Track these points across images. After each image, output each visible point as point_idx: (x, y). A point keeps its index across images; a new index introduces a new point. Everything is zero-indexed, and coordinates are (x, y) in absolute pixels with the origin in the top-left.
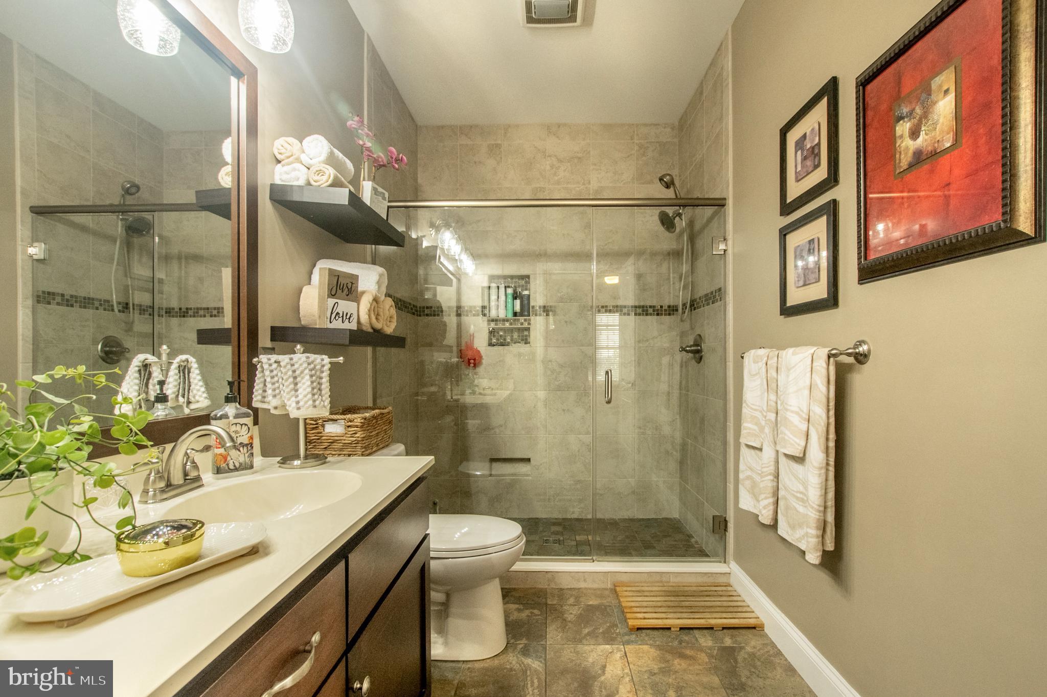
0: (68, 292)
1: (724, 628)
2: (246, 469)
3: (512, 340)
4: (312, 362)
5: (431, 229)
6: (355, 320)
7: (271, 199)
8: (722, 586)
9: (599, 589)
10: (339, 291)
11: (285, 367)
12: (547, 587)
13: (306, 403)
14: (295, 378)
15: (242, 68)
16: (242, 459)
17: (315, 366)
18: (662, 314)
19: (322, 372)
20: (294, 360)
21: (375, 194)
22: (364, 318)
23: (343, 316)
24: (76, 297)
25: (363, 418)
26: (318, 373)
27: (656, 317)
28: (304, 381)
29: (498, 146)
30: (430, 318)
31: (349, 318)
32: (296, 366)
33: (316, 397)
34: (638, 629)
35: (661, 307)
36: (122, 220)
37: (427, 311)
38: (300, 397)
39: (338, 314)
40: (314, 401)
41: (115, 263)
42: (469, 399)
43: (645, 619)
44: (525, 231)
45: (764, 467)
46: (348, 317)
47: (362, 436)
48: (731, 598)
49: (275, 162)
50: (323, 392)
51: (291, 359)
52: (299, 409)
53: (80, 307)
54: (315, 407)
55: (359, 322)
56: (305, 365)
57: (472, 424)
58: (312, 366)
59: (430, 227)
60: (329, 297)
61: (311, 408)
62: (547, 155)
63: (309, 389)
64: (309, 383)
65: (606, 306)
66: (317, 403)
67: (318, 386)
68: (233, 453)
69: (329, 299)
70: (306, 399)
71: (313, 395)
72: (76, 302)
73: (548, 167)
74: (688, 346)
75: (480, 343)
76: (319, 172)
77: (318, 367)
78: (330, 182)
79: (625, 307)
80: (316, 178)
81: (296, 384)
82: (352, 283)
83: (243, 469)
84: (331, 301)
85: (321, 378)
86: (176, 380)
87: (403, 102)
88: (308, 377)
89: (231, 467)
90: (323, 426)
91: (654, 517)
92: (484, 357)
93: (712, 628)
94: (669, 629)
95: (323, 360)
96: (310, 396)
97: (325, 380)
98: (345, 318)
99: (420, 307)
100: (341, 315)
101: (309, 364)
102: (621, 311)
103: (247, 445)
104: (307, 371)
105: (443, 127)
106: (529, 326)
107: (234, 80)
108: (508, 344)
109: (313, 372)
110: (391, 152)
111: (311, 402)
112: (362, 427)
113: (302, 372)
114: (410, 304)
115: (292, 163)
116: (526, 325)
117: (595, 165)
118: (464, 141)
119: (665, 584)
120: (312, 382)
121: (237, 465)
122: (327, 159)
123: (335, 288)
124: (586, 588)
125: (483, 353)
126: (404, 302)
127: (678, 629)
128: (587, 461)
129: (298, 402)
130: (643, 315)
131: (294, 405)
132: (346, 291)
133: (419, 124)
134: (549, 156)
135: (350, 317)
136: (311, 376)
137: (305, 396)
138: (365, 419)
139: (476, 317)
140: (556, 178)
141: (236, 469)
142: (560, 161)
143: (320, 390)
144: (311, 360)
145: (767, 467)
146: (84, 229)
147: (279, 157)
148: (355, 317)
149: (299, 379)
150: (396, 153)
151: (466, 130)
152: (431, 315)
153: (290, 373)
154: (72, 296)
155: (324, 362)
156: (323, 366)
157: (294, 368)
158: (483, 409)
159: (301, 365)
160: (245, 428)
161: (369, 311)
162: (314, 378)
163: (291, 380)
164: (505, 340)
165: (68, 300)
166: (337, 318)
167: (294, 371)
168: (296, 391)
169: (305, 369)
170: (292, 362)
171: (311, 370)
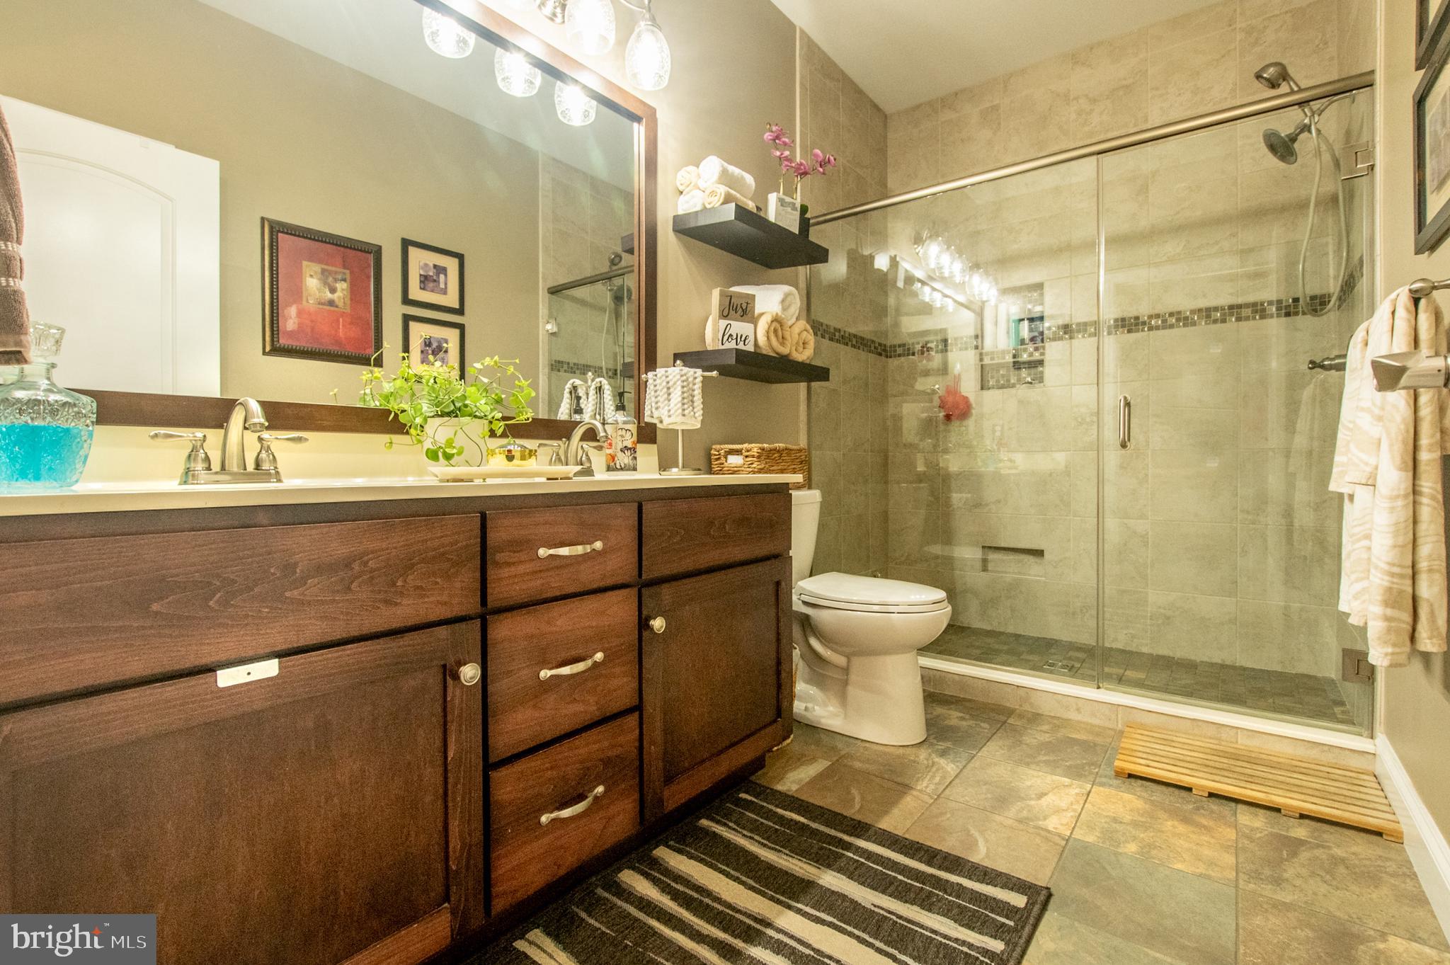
0: (573, 360)
1: (1302, 816)
2: (629, 470)
3: (1019, 380)
4: (685, 375)
5: (916, 246)
6: (752, 342)
7: (675, 230)
8: (1352, 771)
9: (1099, 727)
10: (732, 312)
11: (660, 378)
12: (1017, 707)
13: (676, 411)
14: (669, 388)
15: (639, 113)
16: (626, 461)
17: (687, 379)
18: (1296, 314)
19: (694, 384)
20: (669, 373)
21: (782, 205)
22: (762, 340)
23: (737, 338)
24: (578, 365)
25: (760, 448)
26: (691, 385)
27: (1284, 319)
28: (676, 391)
29: (995, 108)
30: (903, 359)
31: (745, 341)
32: (670, 377)
33: (686, 406)
34: (1130, 776)
35: (1296, 300)
36: (610, 290)
37: (899, 351)
38: (672, 405)
39: (731, 335)
40: (684, 410)
41: (605, 331)
42: (954, 463)
43: (1148, 766)
44: (1035, 220)
45: (1356, 526)
46: (743, 339)
47: (759, 467)
48: (1362, 789)
49: (678, 193)
50: (695, 404)
51: (666, 372)
52: (670, 416)
53: (581, 374)
54: (684, 415)
55: (756, 344)
56: (678, 377)
57: (957, 498)
58: (684, 378)
59: (915, 243)
60: (720, 318)
61: (681, 417)
62: (1071, 98)
63: (680, 399)
64: (680, 393)
65: (1179, 313)
66: (686, 412)
67: (691, 398)
68: (620, 455)
69: (721, 321)
70: (676, 408)
71: (683, 404)
72: (578, 369)
73: (1073, 116)
74: (1328, 359)
75: (969, 387)
76: (713, 193)
77: (691, 379)
78: (721, 201)
79: (1216, 309)
80: (711, 199)
81: (669, 394)
82: (747, 303)
83: (627, 470)
84: (723, 323)
85: (693, 390)
86: (594, 400)
87: (860, 92)
88: (679, 388)
89: (618, 467)
90: (726, 458)
91: (1278, 668)
92: (974, 406)
93: (1278, 810)
94: (1190, 790)
95: (695, 373)
96: (680, 405)
97: (698, 393)
98: (739, 340)
99: (891, 346)
100: (735, 337)
101: (682, 376)
102: (1208, 317)
103: (630, 449)
104: (679, 382)
105: (918, 107)
106: (1042, 357)
107: (636, 125)
108: (1013, 386)
109: (685, 383)
110: (816, 156)
111: (680, 411)
112: (759, 457)
113: (675, 383)
114: (873, 342)
115: (691, 191)
116: (1037, 356)
117: (1157, 89)
118: (948, 115)
119: (1223, 743)
120: (683, 393)
121: (623, 466)
122: (720, 178)
123: (727, 309)
124: (1079, 722)
125: (972, 399)
126: (862, 339)
127: (1207, 795)
128: (1140, 560)
129: (669, 411)
130: (1254, 318)
131: (666, 413)
132: (740, 311)
133: (887, 113)
134: (1076, 98)
135: (746, 339)
136: (683, 387)
137: (676, 405)
138: (763, 450)
139: (964, 352)
140: (1086, 129)
141: (622, 469)
142: (1094, 101)
143: (693, 402)
144: (683, 372)
145: (1360, 525)
146: (582, 302)
147: (681, 188)
148: (751, 338)
149: (671, 390)
150: (821, 155)
151: (948, 101)
152: (904, 355)
153: (664, 384)
154: (575, 364)
155: (696, 375)
156: (695, 378)
157: (668, 379)
158: (973, 479)
159: (674, 376)
160: (629, 433)
161: (768, 332)
162: (685, 389)
163: (665, 390)
164: (1008, 381)
165: (572, 368)
166: (730, 340)
167: (668, 383)
168: (669, 400)
169: (678, 380)
170: (667, 374)
171: (683, 381)
